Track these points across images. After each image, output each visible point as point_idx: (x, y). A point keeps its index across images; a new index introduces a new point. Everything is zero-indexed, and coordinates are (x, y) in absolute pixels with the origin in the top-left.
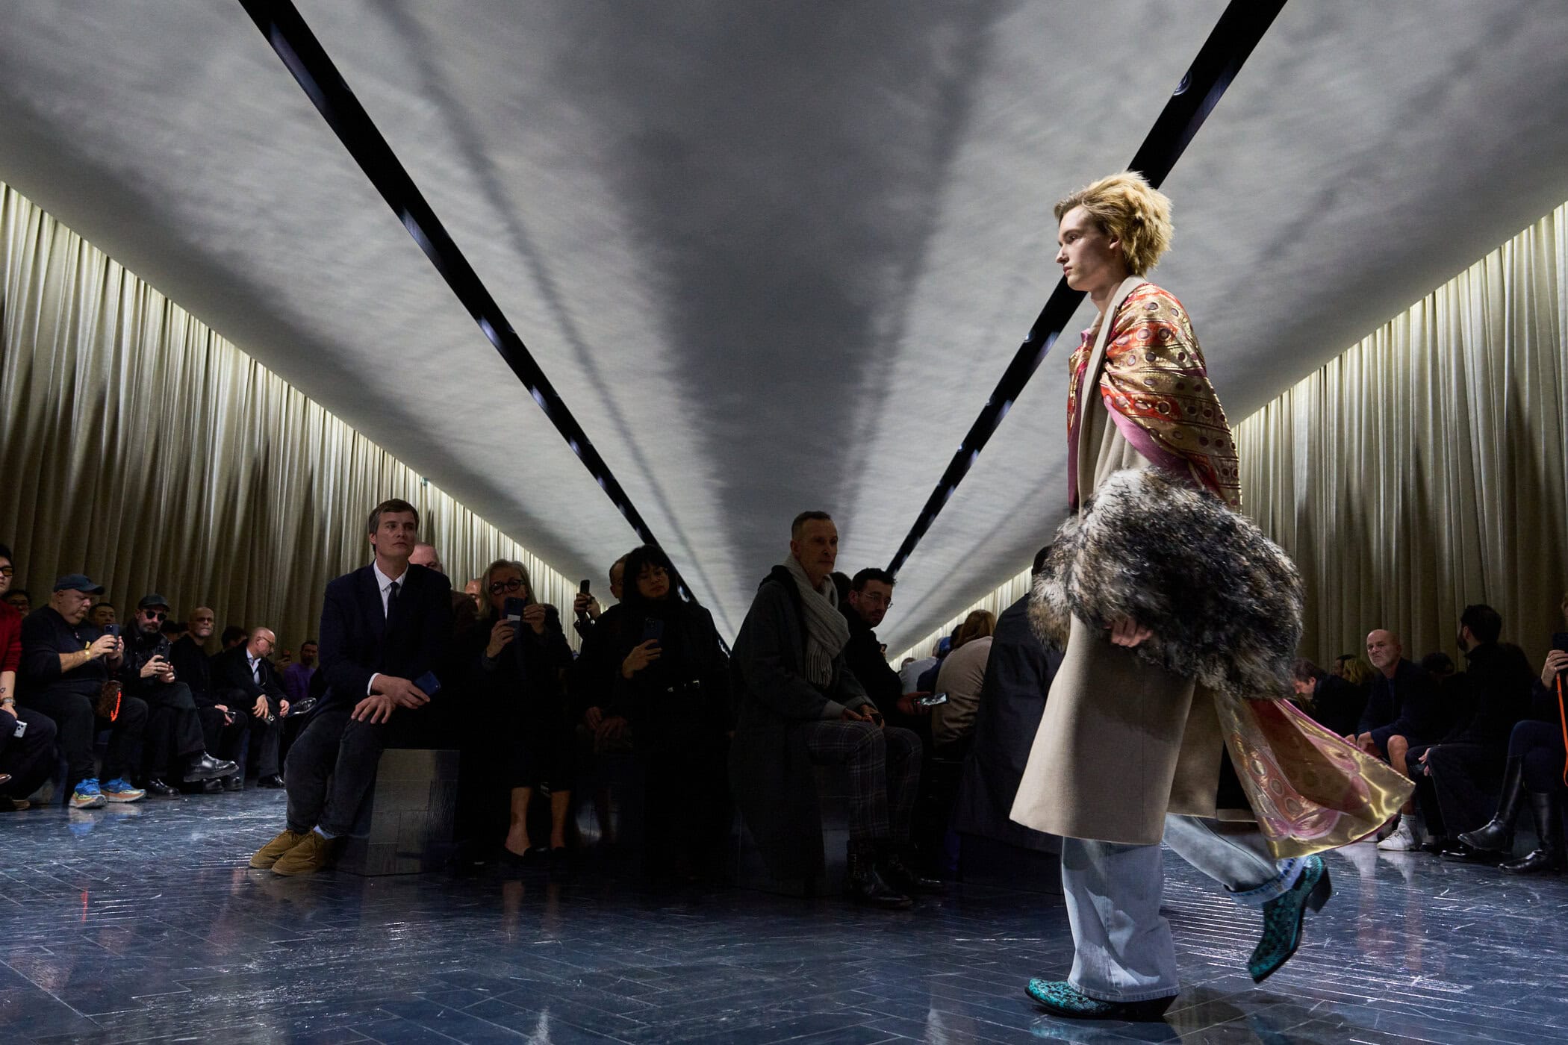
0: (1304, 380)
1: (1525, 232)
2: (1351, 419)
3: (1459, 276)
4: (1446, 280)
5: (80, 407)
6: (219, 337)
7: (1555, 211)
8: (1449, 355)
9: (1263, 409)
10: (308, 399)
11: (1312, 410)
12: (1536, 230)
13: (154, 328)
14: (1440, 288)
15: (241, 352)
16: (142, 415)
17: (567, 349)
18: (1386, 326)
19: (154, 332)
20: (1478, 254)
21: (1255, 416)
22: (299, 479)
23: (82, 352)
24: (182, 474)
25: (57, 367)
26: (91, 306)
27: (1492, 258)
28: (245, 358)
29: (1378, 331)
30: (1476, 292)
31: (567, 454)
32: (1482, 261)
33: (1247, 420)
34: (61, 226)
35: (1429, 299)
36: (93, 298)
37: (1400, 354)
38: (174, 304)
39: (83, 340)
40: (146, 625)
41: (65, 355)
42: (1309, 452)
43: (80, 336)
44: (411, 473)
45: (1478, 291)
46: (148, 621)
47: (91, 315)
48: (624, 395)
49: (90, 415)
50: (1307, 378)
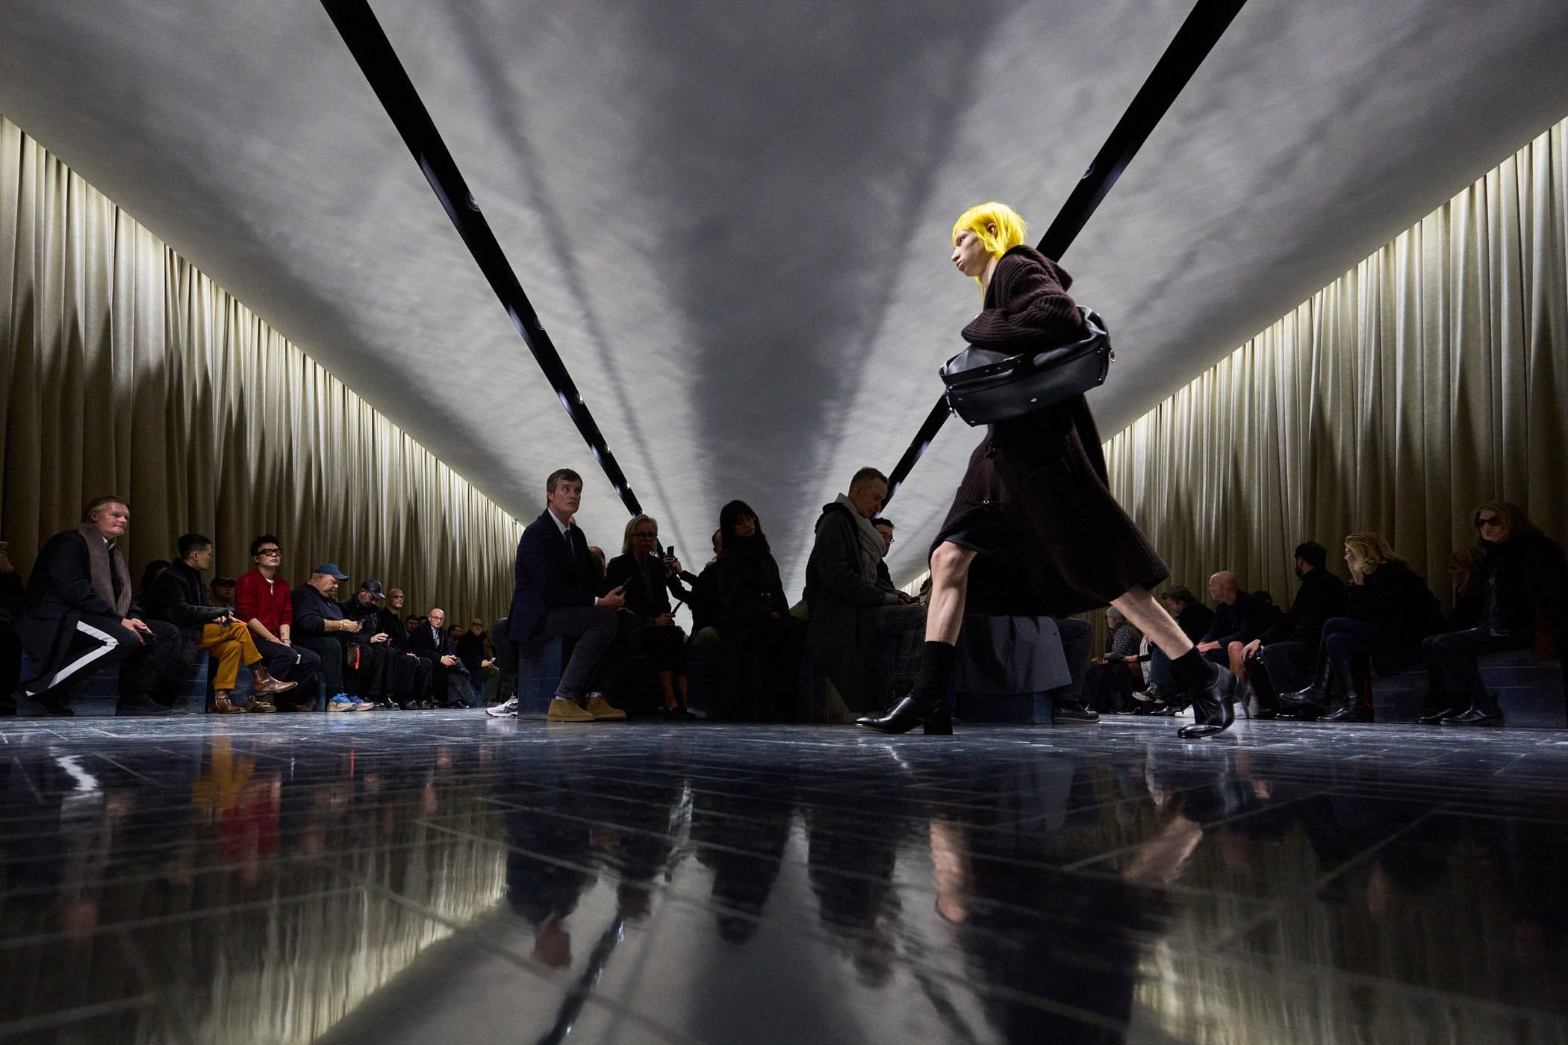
0: (1143, 417)
1: (1333, 284)
3: (1274, 325)
4: (1262, 329)
5: (297, 460)
6: (379, 414)
7: (1359, 265)
8: (1263, 385)
10: (438, 460)
11: (1150, 438)
12: (1343, 282)
13: (338, 404)
14: (1259, 335)
15: (394, 425)
16: (336, 468)
17: (619, 412)
18: (1212, 369)
19: (338, 409)
20: (1292, 306)
23: (295, 423)
24: (364, 510)
25: (280, 433)
27: (1304, 308)
28: (396, 430)
29: (1206, 374)
30: (1288, 335)
32: (1295, 311)
34: (273, 331)
35: (1248, 345)
36: (297, 386)
37: (1224, 388)
38: (349, 390)
39: (294, 414)
41: (284, 424)
42: (1146, 468)
44: (506, 514)
45: (1290, 334)
47: (297, 397)
48: (655, 446)
49: (304, 467)
50: (1147, 414)
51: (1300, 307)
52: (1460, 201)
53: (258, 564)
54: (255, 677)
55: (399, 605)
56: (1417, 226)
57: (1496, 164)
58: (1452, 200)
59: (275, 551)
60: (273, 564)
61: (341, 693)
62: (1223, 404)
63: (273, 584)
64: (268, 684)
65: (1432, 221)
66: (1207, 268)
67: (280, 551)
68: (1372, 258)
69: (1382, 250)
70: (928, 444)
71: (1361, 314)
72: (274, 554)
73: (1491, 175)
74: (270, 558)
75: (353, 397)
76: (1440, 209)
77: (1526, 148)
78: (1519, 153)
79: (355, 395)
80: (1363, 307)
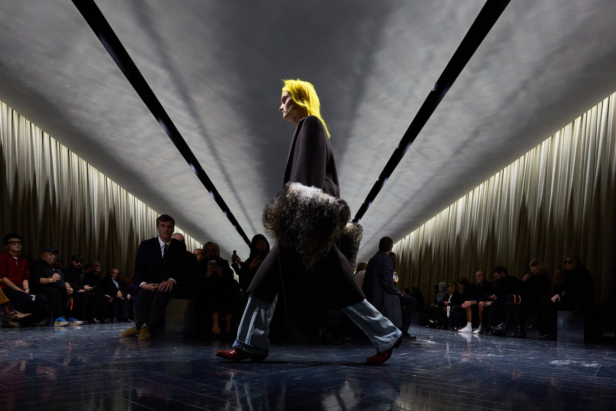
0: (462, 198)
2: (475, 210)
3: (511, 164)
4: (507, 165)
6: (91, 166)
8: (506, 190)
9: (449, 207)
10: (128, 192)
11: (463, 208)
12: (536, 149)
14: (505, 168)
15: (100, 173)
16: (64, 192)
17: (222, 176)
18: (488, 180)
19: (65, 162)
20: (518, 157)
21: (446, 209)
22: (127, 220)
23: (37, 168)
24: (83, 216)
26: (38, 150)
27: (522, 158)
28: (102, 175)
29: (486, 182)
30: (516, 169)
31: (223, 216)
32: (519, 159)
33: (443, 211)
34: (21, 117)
35: (502, 171)
38: (72, 152)
39: (37, 163)
40: (76, 266)
42: (461, 221)
43: (35, 161)
46: (76, 264)
47: (38, 154)
50: (463, 197)
51: (521, 158)
52: (578, 121)
53: (8, 249)
54: (5, 311)
55: (98, 270)
56: (563, 129)
57: (591, 108)
58: (575, 120)
59: (18, 242)
60: (16, 249)
61: (61, 317)
62: (491, 196)
63: (18, 260)
64: (13, 314)
65: (568, 128)
66: (483, 138)
67: (22, 242)
68: (547, 140)
69: (550, 138)
70: (371, 203)
71: (541, 164)
72: (17, 244)
73: (589, 112)
74: (15, 246)
75: (75, 157)
76: (571, 124)
77: (601, 103)
78: (599, 104)
79: (76, 155)
80: (542, 162)
